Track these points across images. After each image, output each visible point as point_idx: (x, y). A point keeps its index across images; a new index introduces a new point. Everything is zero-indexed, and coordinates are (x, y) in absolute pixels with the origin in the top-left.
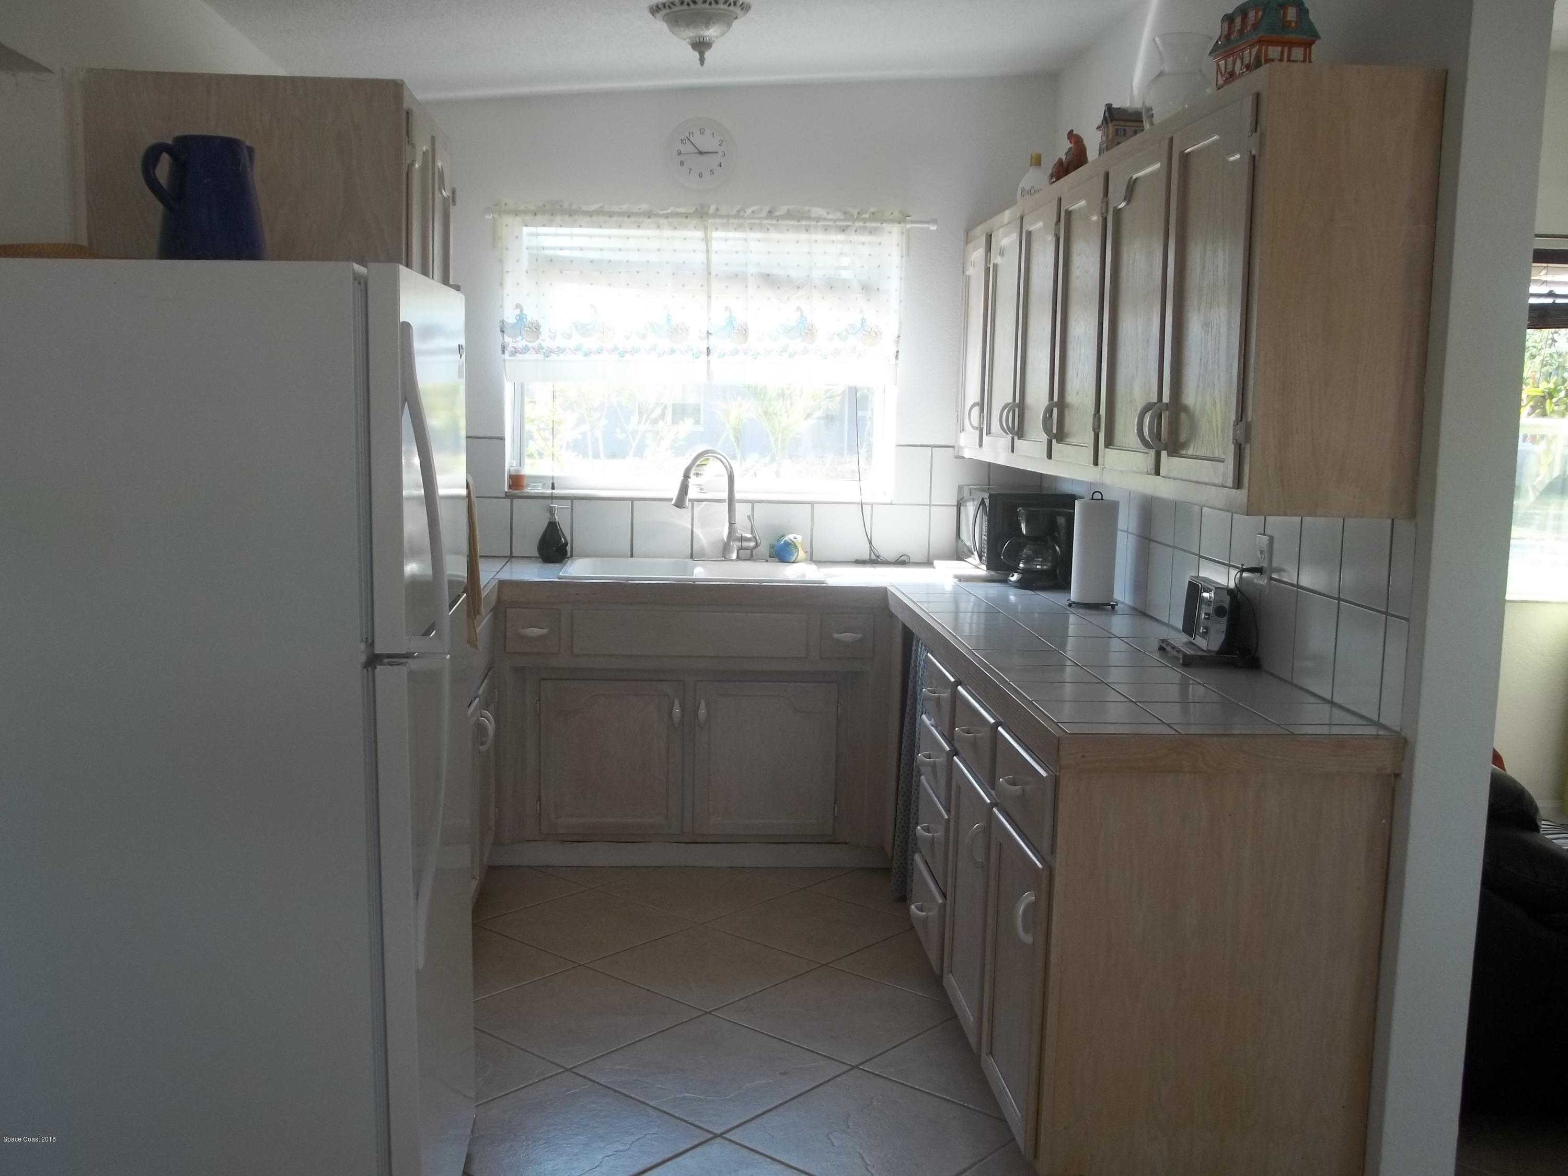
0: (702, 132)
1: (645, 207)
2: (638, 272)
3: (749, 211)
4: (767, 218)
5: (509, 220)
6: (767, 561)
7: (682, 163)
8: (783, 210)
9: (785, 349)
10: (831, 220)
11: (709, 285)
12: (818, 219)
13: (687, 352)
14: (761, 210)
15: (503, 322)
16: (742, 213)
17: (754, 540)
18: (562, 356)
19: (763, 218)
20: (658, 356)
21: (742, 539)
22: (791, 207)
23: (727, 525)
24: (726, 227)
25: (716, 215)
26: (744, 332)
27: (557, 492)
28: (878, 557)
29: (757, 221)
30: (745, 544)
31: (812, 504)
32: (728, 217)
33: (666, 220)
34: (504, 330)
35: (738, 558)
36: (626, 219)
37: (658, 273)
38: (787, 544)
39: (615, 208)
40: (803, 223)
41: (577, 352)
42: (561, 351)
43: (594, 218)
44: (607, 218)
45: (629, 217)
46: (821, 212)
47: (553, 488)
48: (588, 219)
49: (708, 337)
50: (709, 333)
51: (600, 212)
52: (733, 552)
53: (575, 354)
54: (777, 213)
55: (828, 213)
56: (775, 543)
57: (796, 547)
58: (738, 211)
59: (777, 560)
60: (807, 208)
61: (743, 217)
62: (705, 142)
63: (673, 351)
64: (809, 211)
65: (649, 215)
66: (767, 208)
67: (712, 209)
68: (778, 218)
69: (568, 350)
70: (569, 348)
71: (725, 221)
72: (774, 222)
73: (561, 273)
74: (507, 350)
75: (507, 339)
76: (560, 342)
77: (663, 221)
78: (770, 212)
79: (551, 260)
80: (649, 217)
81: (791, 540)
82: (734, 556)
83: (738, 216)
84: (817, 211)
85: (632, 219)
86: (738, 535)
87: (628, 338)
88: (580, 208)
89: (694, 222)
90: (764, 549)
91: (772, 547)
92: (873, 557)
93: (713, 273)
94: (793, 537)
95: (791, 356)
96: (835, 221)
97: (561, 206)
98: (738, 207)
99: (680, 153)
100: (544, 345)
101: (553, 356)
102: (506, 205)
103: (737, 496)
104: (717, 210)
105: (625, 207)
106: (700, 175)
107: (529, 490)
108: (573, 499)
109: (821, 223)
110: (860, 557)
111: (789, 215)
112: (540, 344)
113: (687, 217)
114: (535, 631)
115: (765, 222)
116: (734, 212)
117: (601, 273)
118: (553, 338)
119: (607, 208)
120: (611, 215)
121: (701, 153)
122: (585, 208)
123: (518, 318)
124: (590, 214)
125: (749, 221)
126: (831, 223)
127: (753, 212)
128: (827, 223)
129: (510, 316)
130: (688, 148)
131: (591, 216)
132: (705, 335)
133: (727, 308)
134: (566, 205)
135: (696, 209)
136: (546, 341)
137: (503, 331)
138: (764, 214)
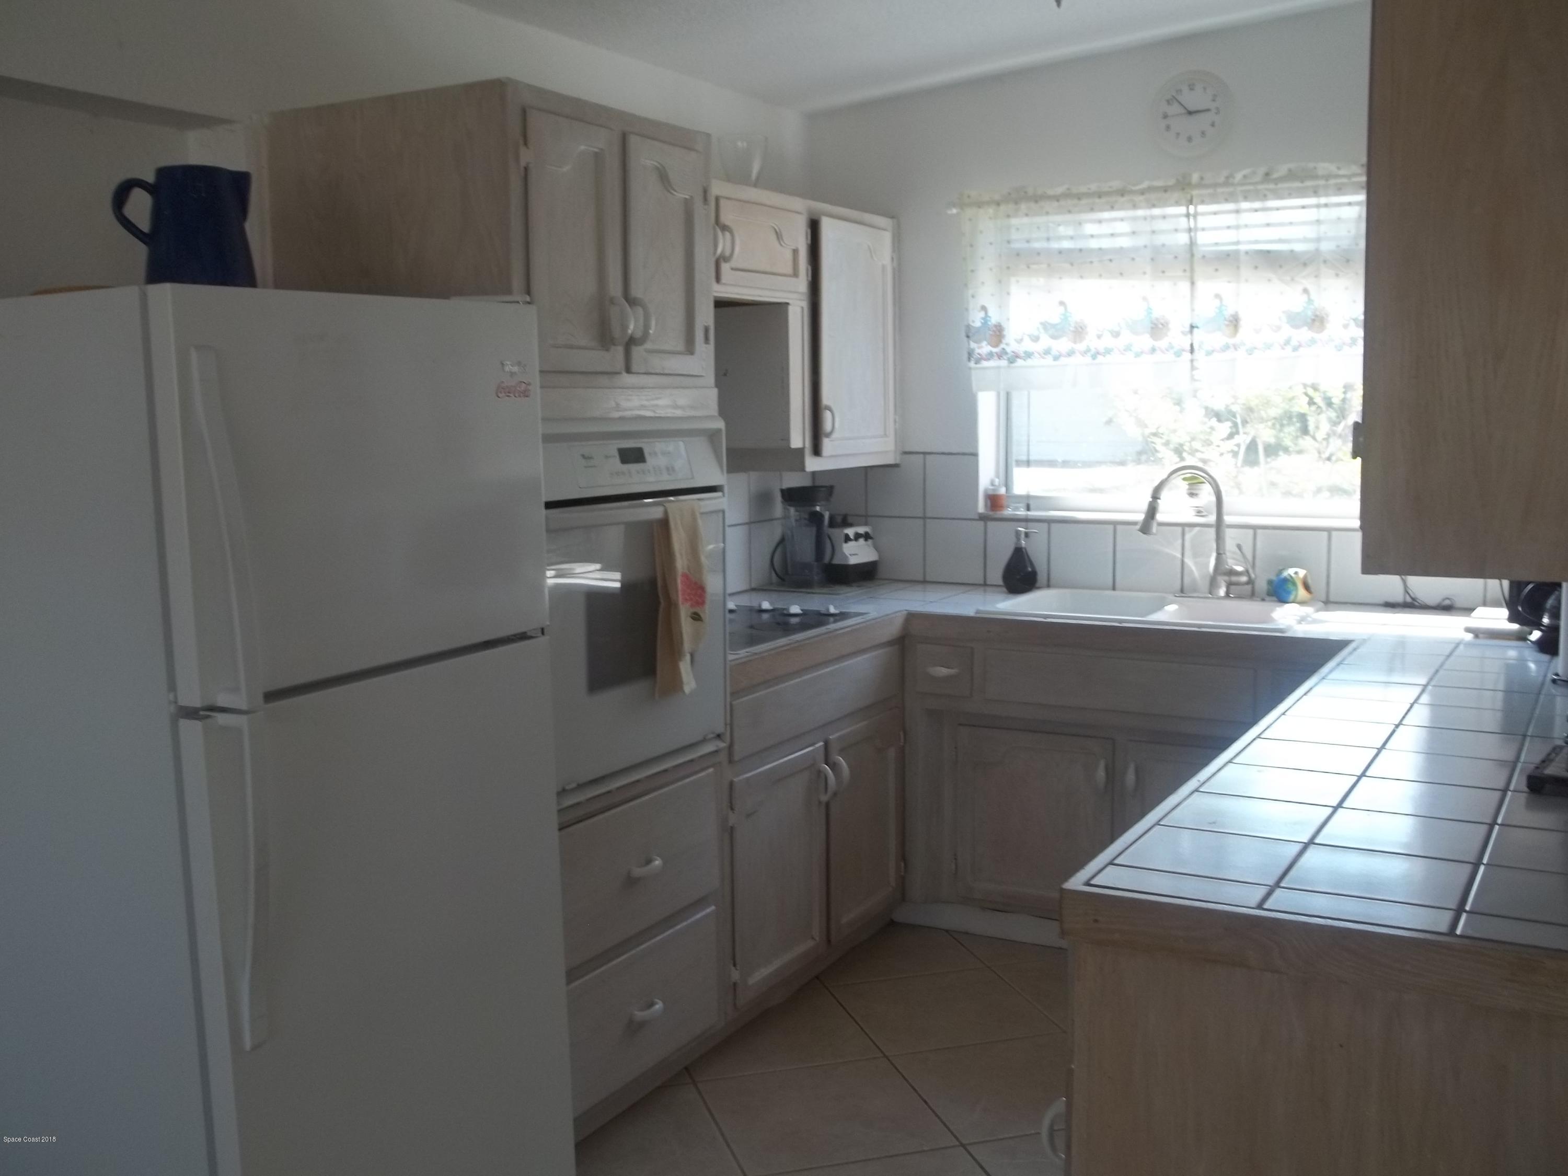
0: (1191, 88)
1: (1116, 184)
2: (1111, 260)
3: (1239, 176)
4: (1262, 182)
5: (970, 212)
6: (1263, 600)
7: (1168, 128)
8: (1283, 170)
9: (1287, 342)
10: (1344, 176)
11: (1192, 270)
12: (1327, 177)
13: (1167, 350)
14: (1254, 173)
15: (968, 327)
16: (1231, 180)
17: (1247, 574)
18: (1029, 362)
19: (1256, 183)
20: (1135, 357)
21: (1232, 573)
22: (1292, 166)
23: (1214, 555)
24: (1214, 199)
25: (1200, 185)
26: (1235, 322)
27: (1033, 514)
28: (1413, 599)
29: (1251, 187)
30: (1234, 579)
31: (1329, 530)
32: (1215, 185)
33: (1141, 198)
34: (970, 335)
35: (1227, 595)
36: (1097, 200)
37: (1133, 259)
38: (1286, 581)
39: (1083, 189)
40: (1309, 183)
41: (1045, 357)
42: (1029, 355)
43: (1063, 203)
44: (1075, 201)
45: (1100, 197)
46: (1332, 168)
47: (1028, 508)
48: (1055, 204)
49: (1191, 332)
50: (1192, 327)
51: (1067, 195)
52: (1219, 587)
53: (1043, 358)
54: (1275, 176)
55: (1339, 168)
56: (1274, 578)
57: (1294, 584)
58: (1227, 178)
59: (1276, 599)
60: (1311, 165)
61: (1233, 185)
62: (1193, 100)
63: (1153, 350)
64: (1315, 168)
65: (1122, 193)
66: (1262, 170)
67: (1195, 178)
68: (1277, 181)
69: (1036, 355)
70: (1037, 353)
71: (1210, 191)
72: (1272, 186)
73: (1028, 267)
74: (973, 357)
75: (973, 345)
76: (1028, 346)
77: (1139, 199)
78: (1267, 174)
79: (1018, 255)
80: (1122, 195)
81: (1291, 576)
82: (1222, 592)
83: (1226, 183)
84: (1324, 167)
85: (1103, 200)
86: (1227, 567)
87: (1099, 337)
88: (1045, 193)
89: (1176, 195)
90: (1262, 585)
91: (1270, 582)
92: (1409, 600)
93: (1198, 256)
94: (1294, 572)
95: (1295, 349)
96: (1349, 177)
97: (1026, 192)
98: (1225, 173)
99: (1165, 116)
100: (1008, 350)
101: (1020, 362)
102: (969, 197)
103: (1228, 519)
104: (1202, 178)
105: (1094, 187)
106: (1190, 139)
107: (1008, 512)
108: (1050, 521)
109: (1332, 182)
110: (1391, 600)
111: (1291, 176)
112: (1003, 349)
113: (1166, 191)
114: (942, 671)
115: (1260, 187)
116: (1222, 180)
117: (1072, 264)
118: (1020, 341)
119: (1074, 190)
120: (1079, 197)
121: (1190, 113)
122: (1050, 192)
123: (983, 321)
124: (1057, 198)
125: (1240, 188)
126: (1345, 180)
127: (1245, 177)
128: (1339, 181)
129: (976, 319)
130: (1175, 109)
131: (1058, 201)
132: (1188, 329)
133: (1217, 296)
134: (1030, 191)
135: (1177, 180)
136: (1011, 343)
137: (968, 337)
138: (1258, 178)
